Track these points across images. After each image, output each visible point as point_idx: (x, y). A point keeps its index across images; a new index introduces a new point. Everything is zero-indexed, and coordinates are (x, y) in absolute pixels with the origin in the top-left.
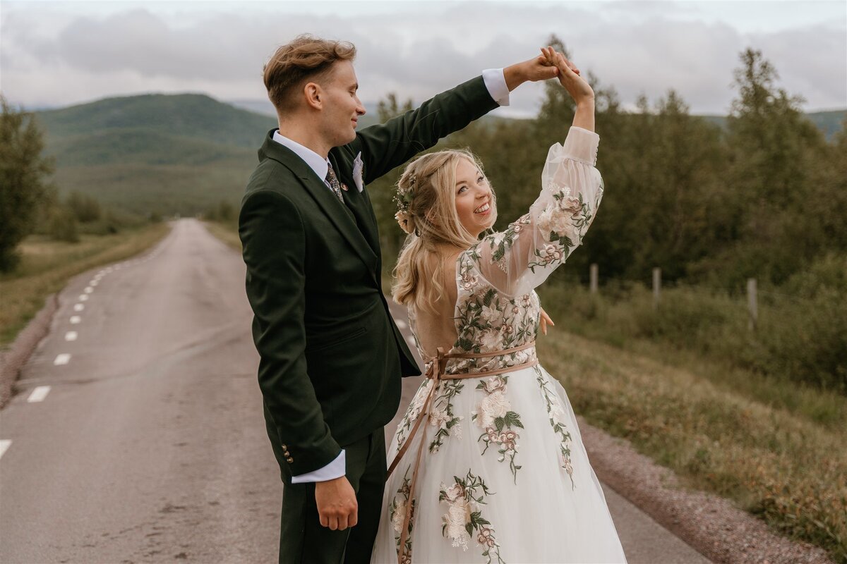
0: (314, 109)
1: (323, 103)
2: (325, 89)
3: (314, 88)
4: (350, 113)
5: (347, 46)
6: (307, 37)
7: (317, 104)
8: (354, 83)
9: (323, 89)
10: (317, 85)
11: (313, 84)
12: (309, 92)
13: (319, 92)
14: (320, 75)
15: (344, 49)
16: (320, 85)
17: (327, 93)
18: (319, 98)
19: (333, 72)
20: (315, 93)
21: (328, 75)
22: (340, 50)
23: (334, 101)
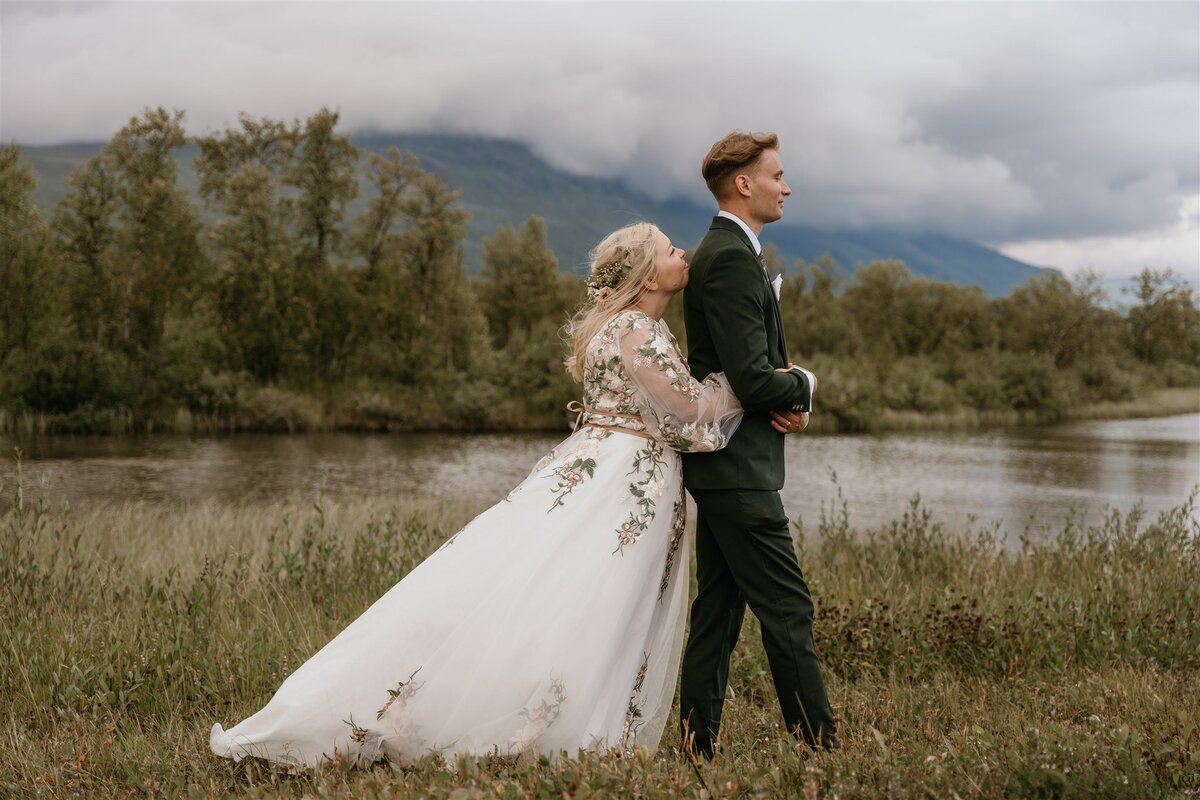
0: (745, 197)
1: (752, 191)
2: (753, 179)
3: (743, 178)
4: (776, 196)
6: (738, 133)
7: (746, 193)
12: (740, 182)
14: (749, 167)
17: (755, 182)
18: (749, 186)
21: (755, 167)
23: (762, 189)
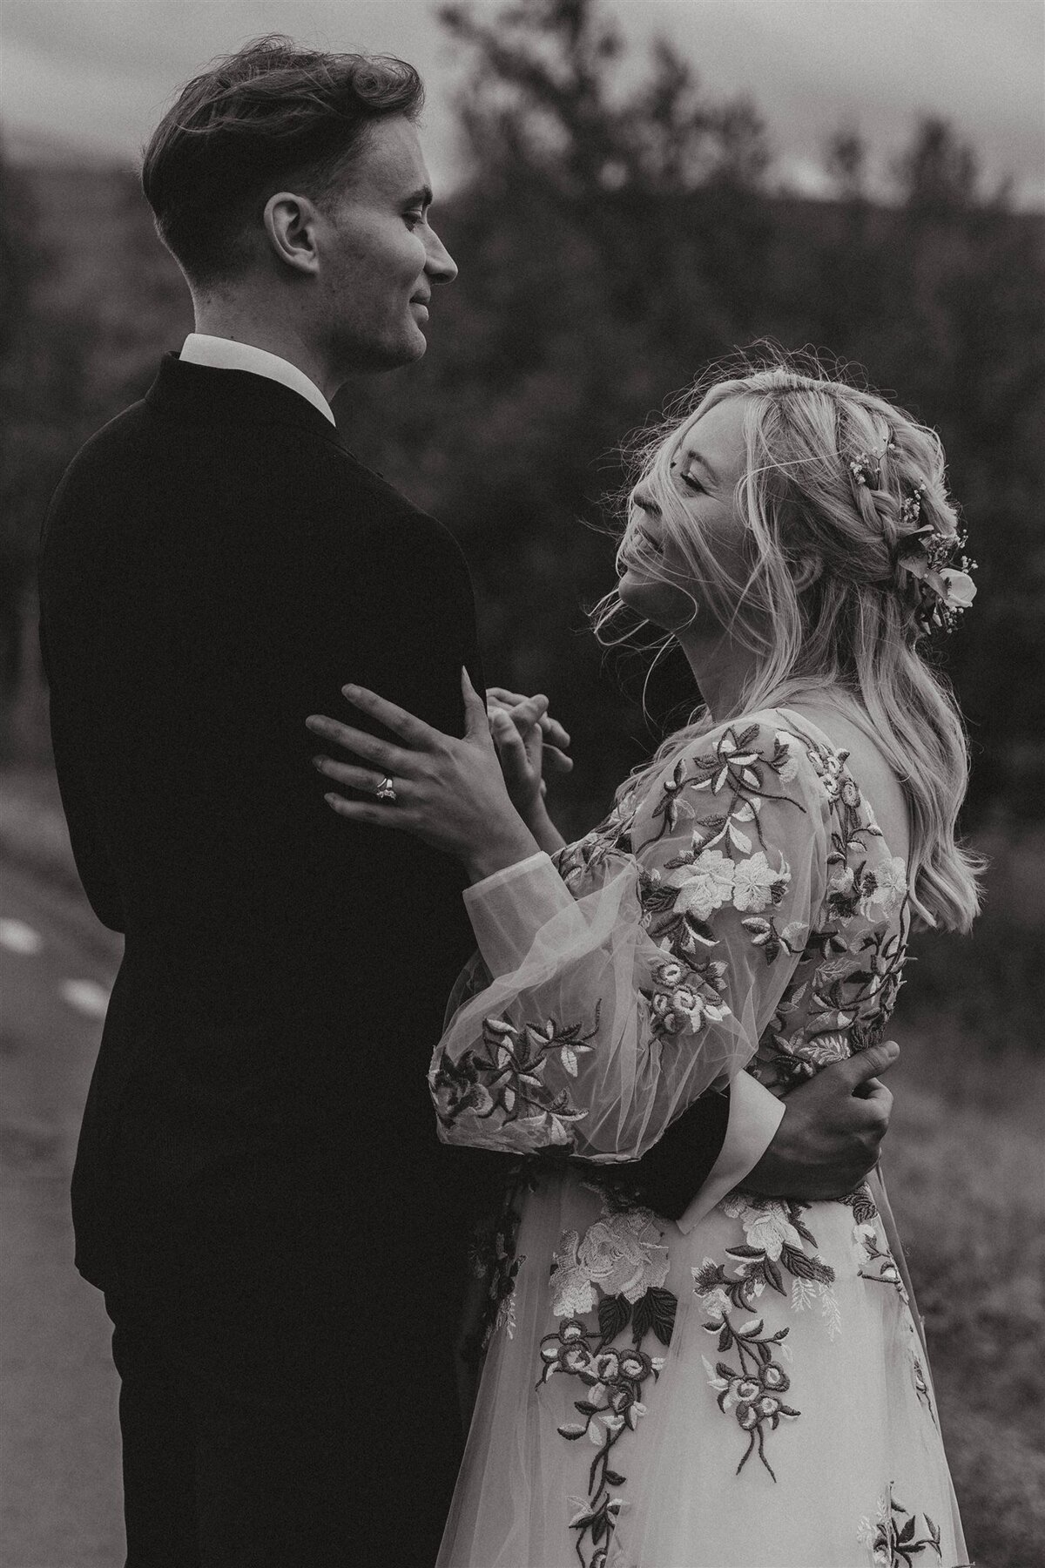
3: (292, 207)
5: (395, 72)
7: (303, 258)
8: (419, 187)
9: (322, 211)
10: (301, 201)
11: (290, 196)
13: (310, 220)
15: (386, 80)
16: (313, 199)
19: (354, 156)
20: (293, 225)
22: (371, 84)
